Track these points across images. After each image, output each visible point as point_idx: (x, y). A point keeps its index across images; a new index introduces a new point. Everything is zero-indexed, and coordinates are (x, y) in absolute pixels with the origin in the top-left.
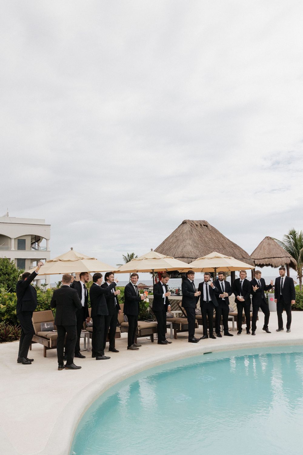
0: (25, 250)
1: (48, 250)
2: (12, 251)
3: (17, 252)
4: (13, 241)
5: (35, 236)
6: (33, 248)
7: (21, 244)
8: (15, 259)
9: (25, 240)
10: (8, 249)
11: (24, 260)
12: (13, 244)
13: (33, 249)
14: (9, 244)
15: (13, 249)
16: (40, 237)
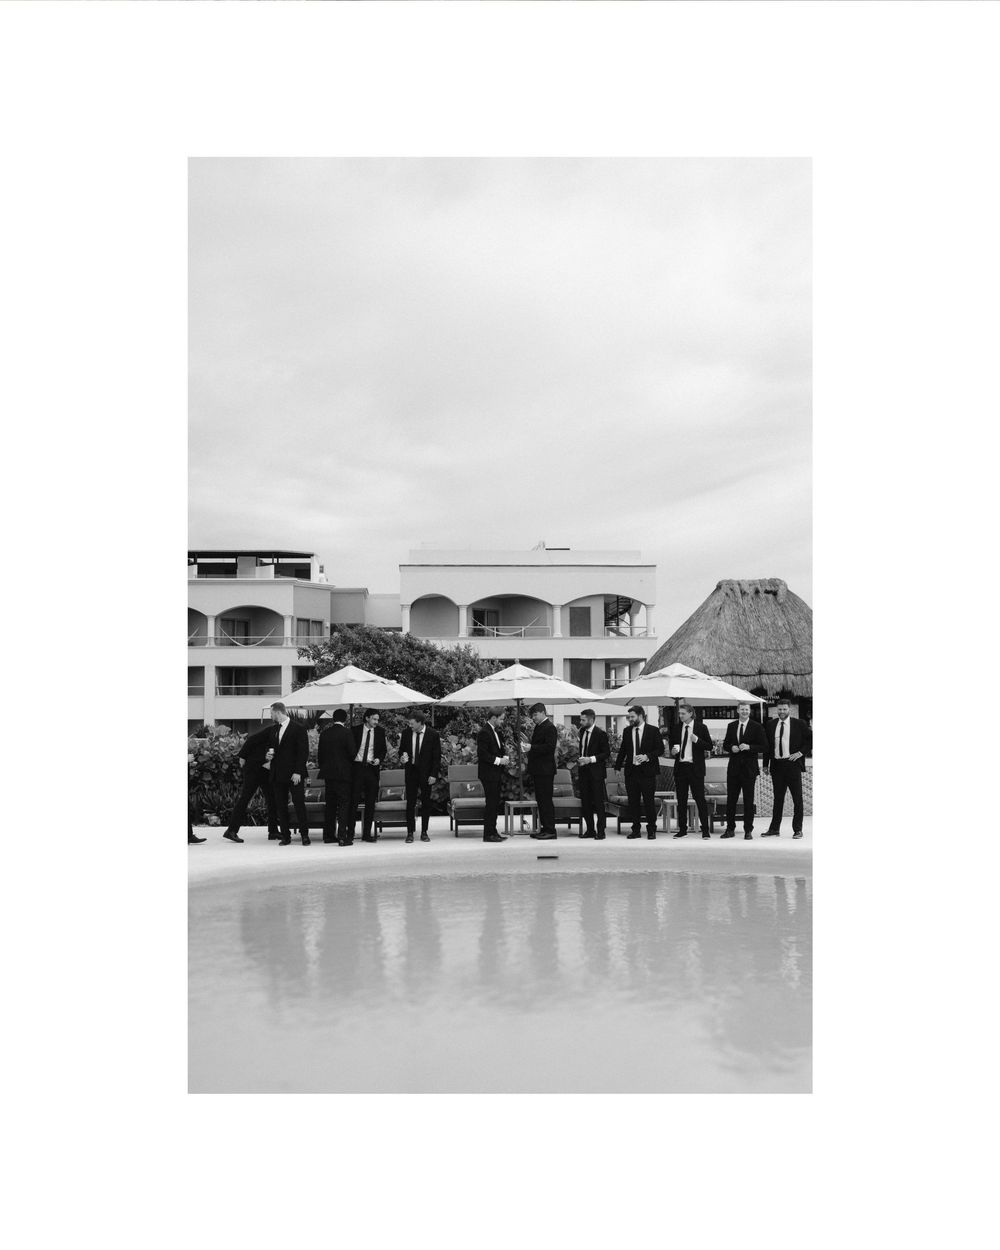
0: (589, 635)
1: (651, 634)
2: (556, 638)
3: (569, 641)
4: (557, 612)
5: (618, 597)
6: (612, 630)
7: (579, 621)
8: (565, 660)
9: (587, 610)
10: (545, 634)
11: (589, 662)
12: (559, 621)
13: (612, 634)
14: (549, 621)
15: (558, 633)
16: (629, 599)
